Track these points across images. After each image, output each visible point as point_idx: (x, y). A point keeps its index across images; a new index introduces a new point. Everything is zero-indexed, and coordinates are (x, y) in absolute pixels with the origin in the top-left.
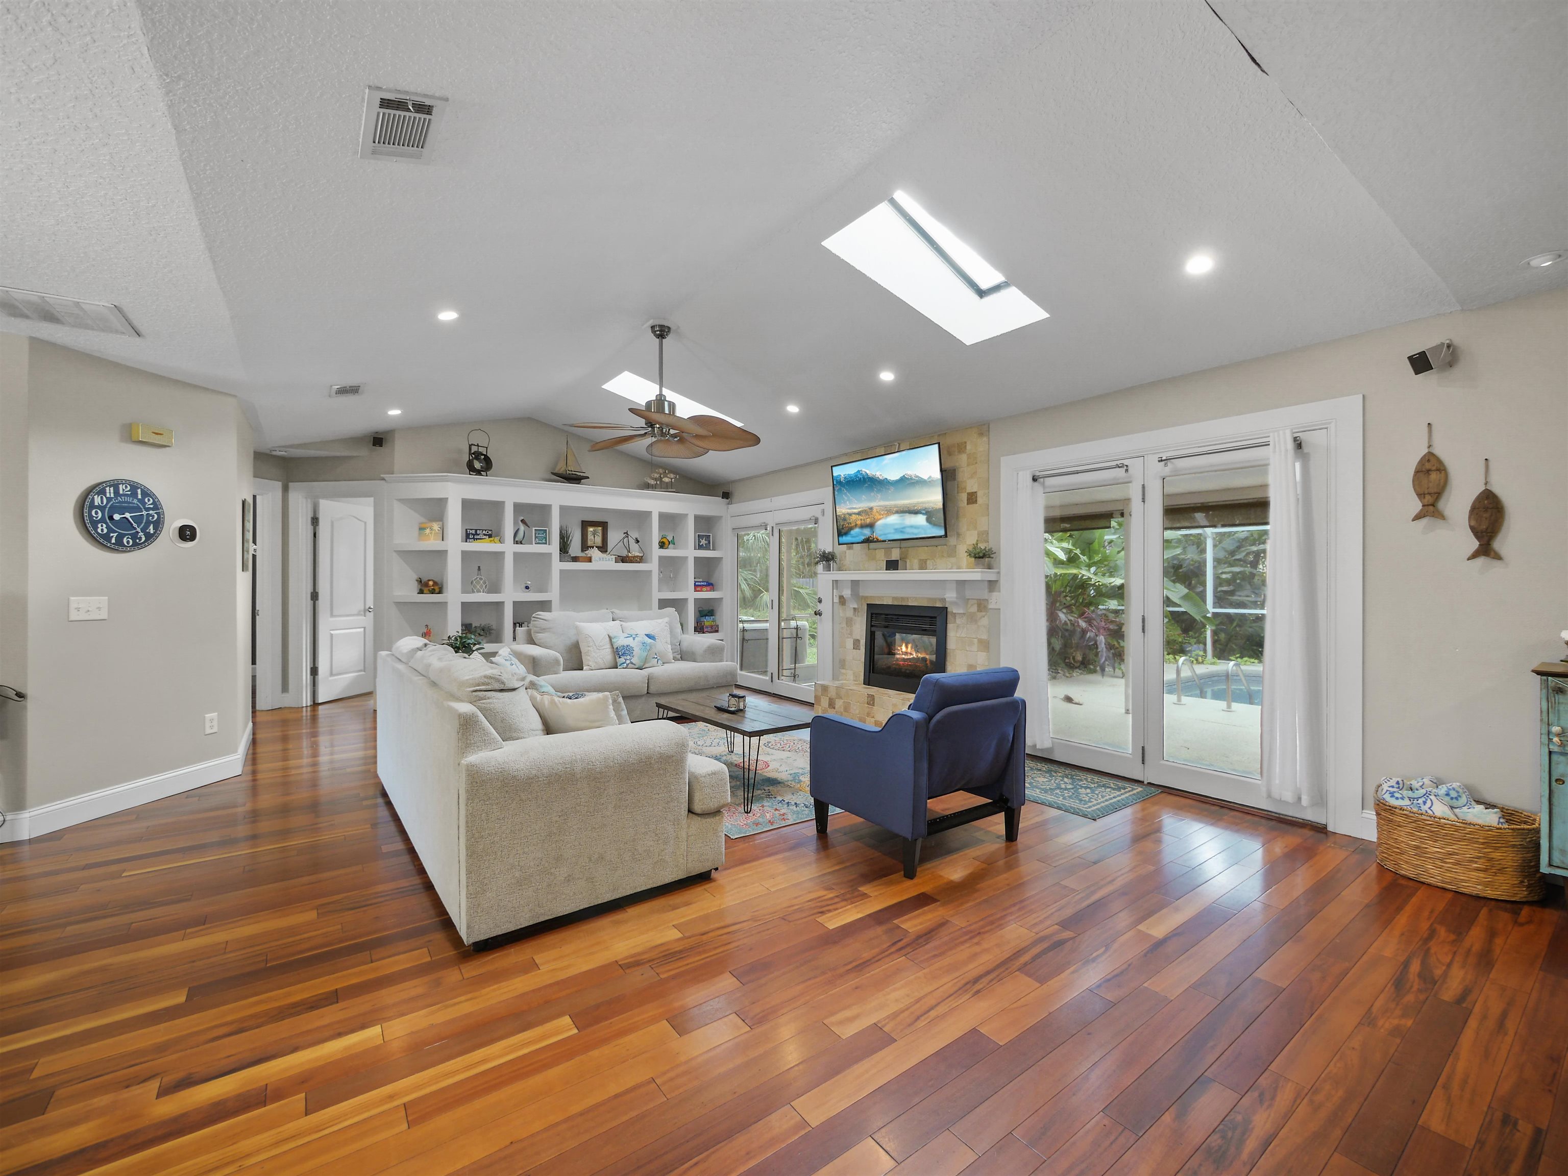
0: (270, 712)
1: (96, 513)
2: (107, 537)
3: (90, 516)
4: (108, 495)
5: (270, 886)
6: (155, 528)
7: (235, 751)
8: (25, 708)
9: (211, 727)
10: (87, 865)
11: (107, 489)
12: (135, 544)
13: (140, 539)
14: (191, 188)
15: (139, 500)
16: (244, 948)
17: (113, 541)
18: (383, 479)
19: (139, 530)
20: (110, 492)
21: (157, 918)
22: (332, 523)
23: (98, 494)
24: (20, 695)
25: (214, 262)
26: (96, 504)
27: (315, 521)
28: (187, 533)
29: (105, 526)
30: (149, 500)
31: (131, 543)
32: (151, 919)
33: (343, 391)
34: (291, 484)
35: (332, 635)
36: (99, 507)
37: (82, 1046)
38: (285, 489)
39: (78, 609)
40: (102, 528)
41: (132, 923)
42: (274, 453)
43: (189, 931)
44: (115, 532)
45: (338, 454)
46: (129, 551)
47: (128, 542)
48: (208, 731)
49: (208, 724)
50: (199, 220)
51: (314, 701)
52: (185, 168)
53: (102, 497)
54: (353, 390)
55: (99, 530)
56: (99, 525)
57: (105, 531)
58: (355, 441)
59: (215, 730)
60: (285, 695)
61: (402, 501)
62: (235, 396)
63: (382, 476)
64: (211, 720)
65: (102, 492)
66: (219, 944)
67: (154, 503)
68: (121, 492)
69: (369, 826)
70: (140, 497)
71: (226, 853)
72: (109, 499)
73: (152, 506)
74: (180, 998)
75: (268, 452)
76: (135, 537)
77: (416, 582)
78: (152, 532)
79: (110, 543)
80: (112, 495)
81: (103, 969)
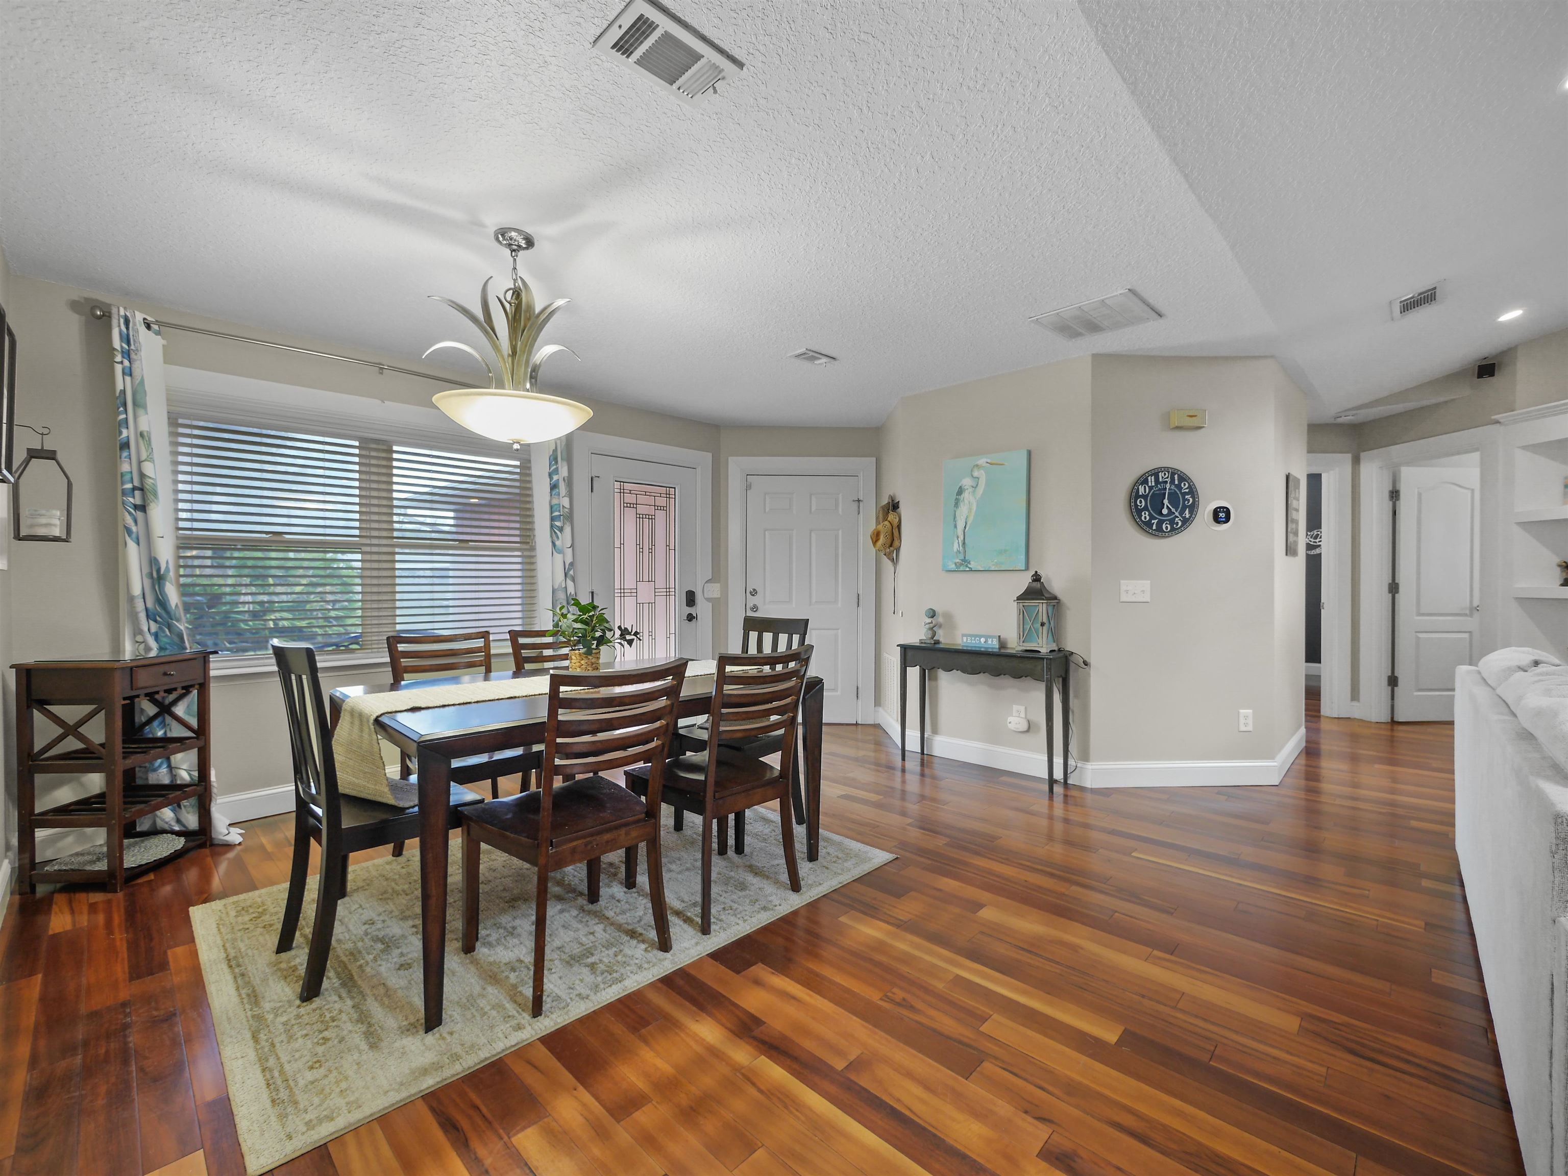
0: (1336, 720)
1: (1141, 502)
2: (1149, 524)
3: (1136, 505)
4: (1150, 485)
5: (1257, 945)
6: (1191, 512)
7: (1272, 757)
8: (1089, 675)
9: (1246, 725)
10: (1113, 830)
11: (1149, 478)
12: (1173, 529)
13: (1177, 524)
14: (1124, 79)
15: (1176, 486)
16: (1196, 1016)
17: (1154, 527)
18: (1497, 422)
19: (1177, 514)
20: (1151, 481)
21: (1136, 919)
22: (1420, 495)
23: (1142, 484)
24: (1086, 663)
25: (1186, 176)
26: (1140, 494)
27: (1395, 495)
28: (1221, 516)
29: (1147, 513)
30: (1185, 485)
31: (1169, 529)
32: (1131, 917)
33: (1409, 306)
34: (1363, 455)
35: (1418, 638)
36: (1143, 496)
37: (1023, 1025)
38: (1356, 461)
39: (1127, 591)
40: (1145, 516)
41: (1116, 912)
42: (1340, 420)
43: (1156, 953)
44: (1156, 518)
45: (1425, 403)
46: (1167, 537)
47: (1167, 528)
48: (1243, 728)
49: (1242, 721)
50: (1149, 122)
51: (1392, 718)
52: (1107, 53)
53: (1145, 487)
54: (1427, 298)
55: (1143, 518)
56: (1143, 513)
57: (1148, 518)
58: (1454, 378)
59: (1250, 728)
60: (1355, 703)
61: (1525, 448)
62: (1272, 357)
63: (1493, 417)
64: (1246, 717)
65: (1145, 482)
66: (1176, 991)
67: (1190, 487)
68: (1161, 480)
69: (1422, 924)
70: (1176, 482)
71: (1226, 875)
72: (1151, 488)
73: (1187, 490)
74: (1111, 1035)
75: (1332, 421)
76: (1172, 522)
77: (1559, 569)
78: (1187, 516)
79: (1152, 529)
80: (1153, 484)
81: (1074, 948)
